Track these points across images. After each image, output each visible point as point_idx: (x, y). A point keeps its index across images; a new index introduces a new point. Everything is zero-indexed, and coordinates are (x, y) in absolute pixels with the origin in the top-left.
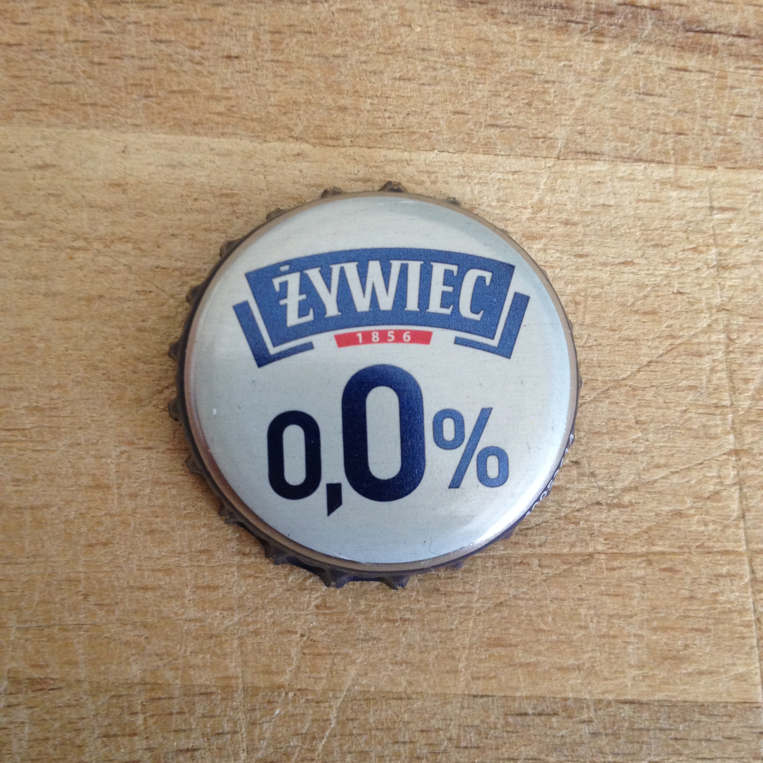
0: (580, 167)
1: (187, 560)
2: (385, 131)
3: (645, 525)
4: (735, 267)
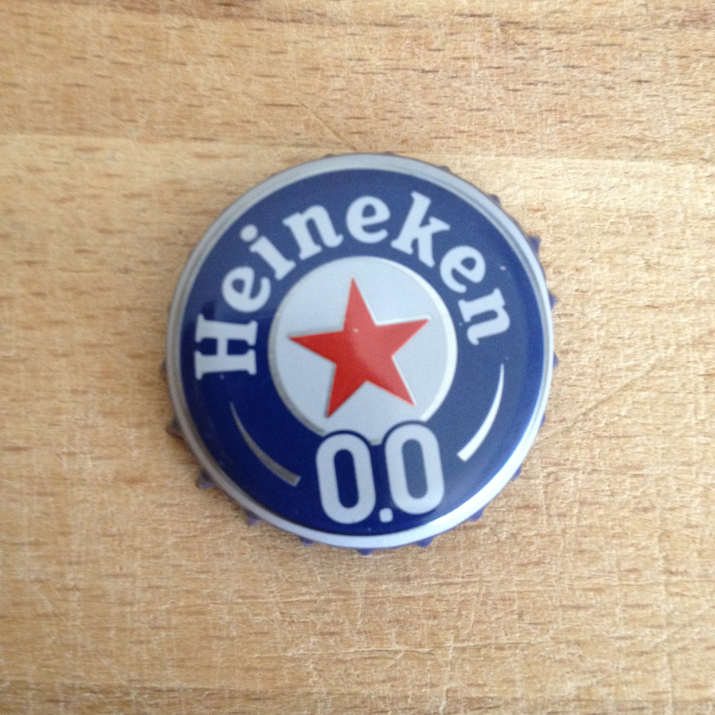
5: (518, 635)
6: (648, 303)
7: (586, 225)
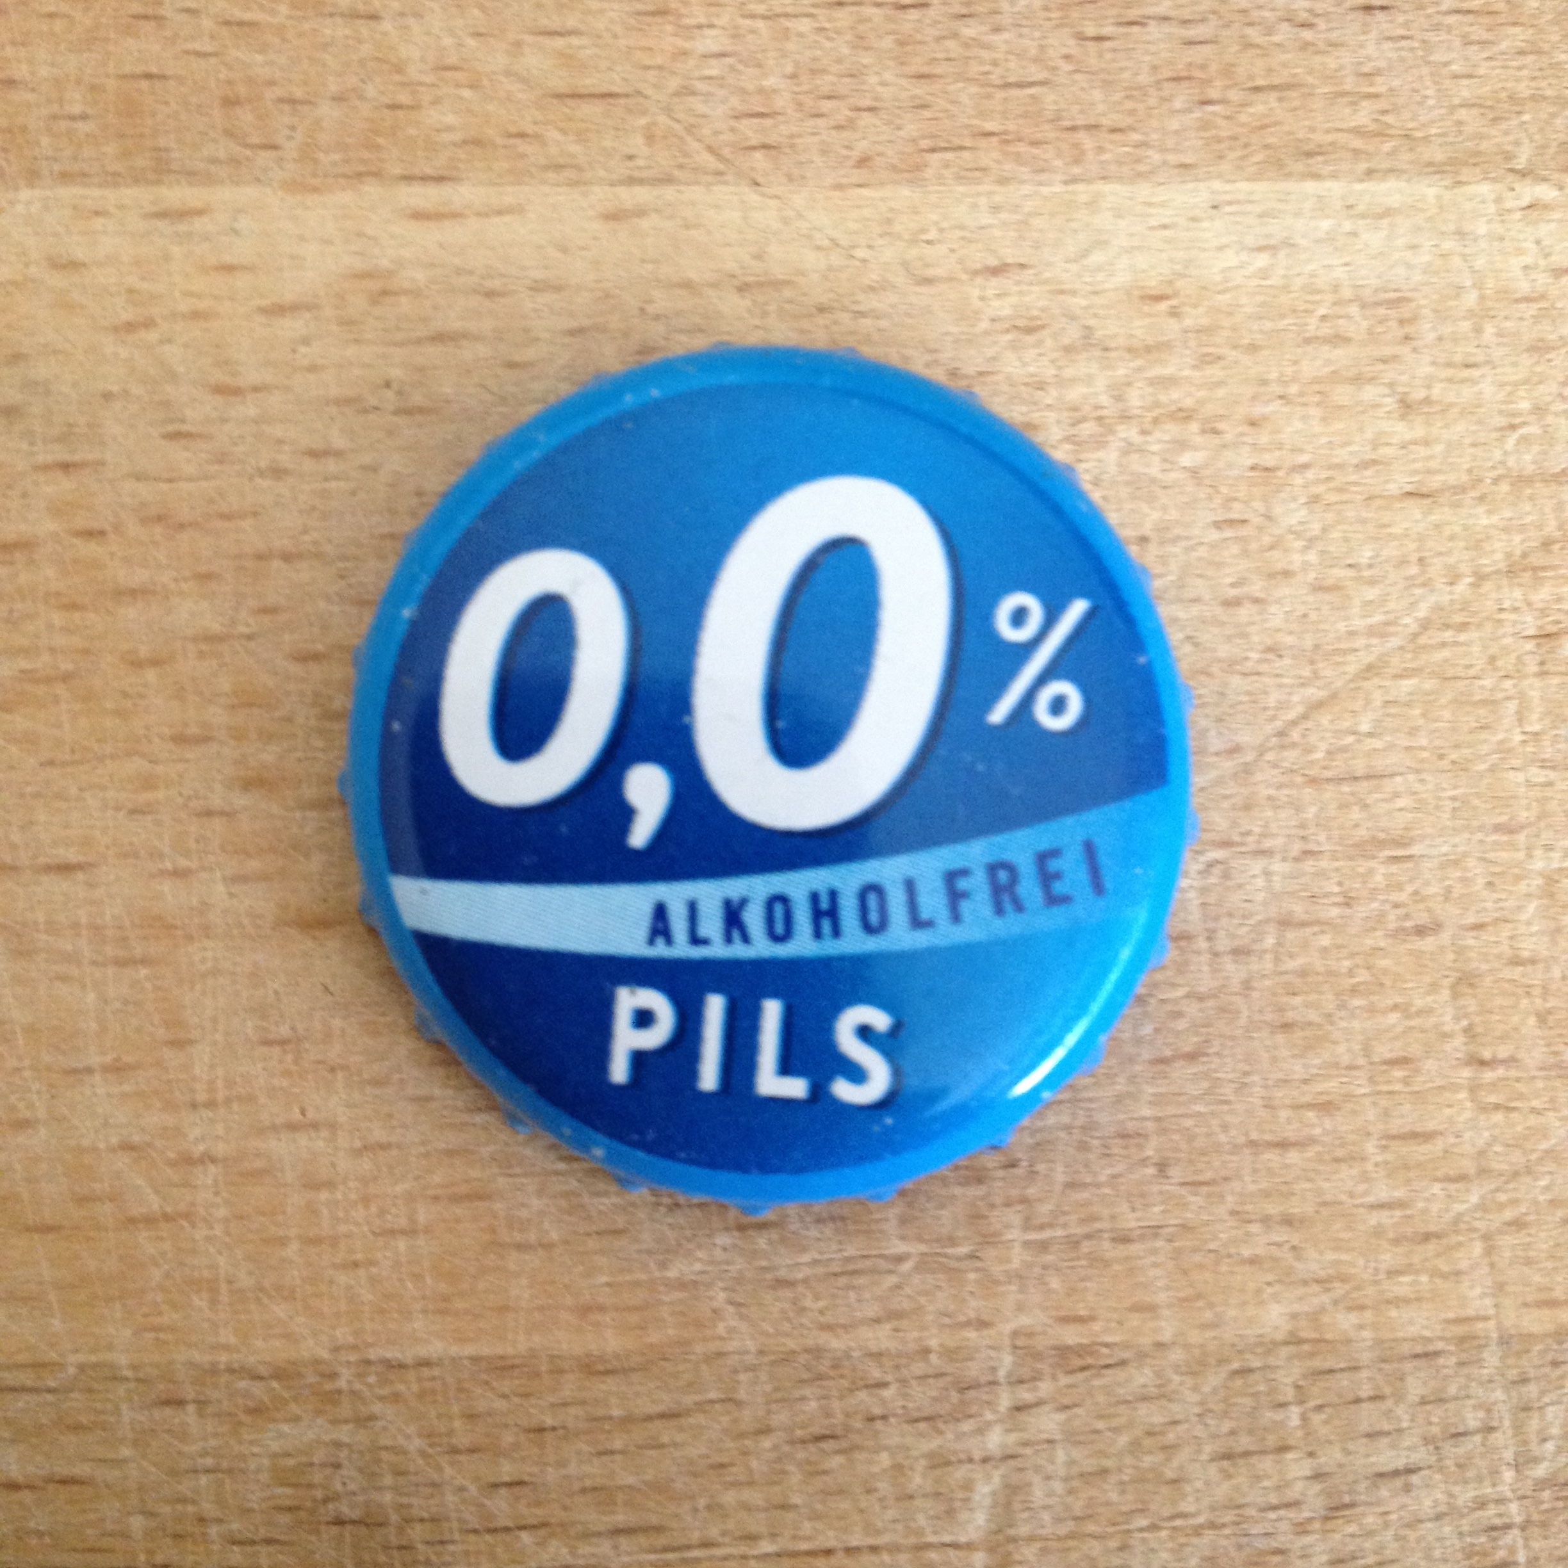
5: (1156, 1209)
6: (1409, 488)
7: (1268, 325)
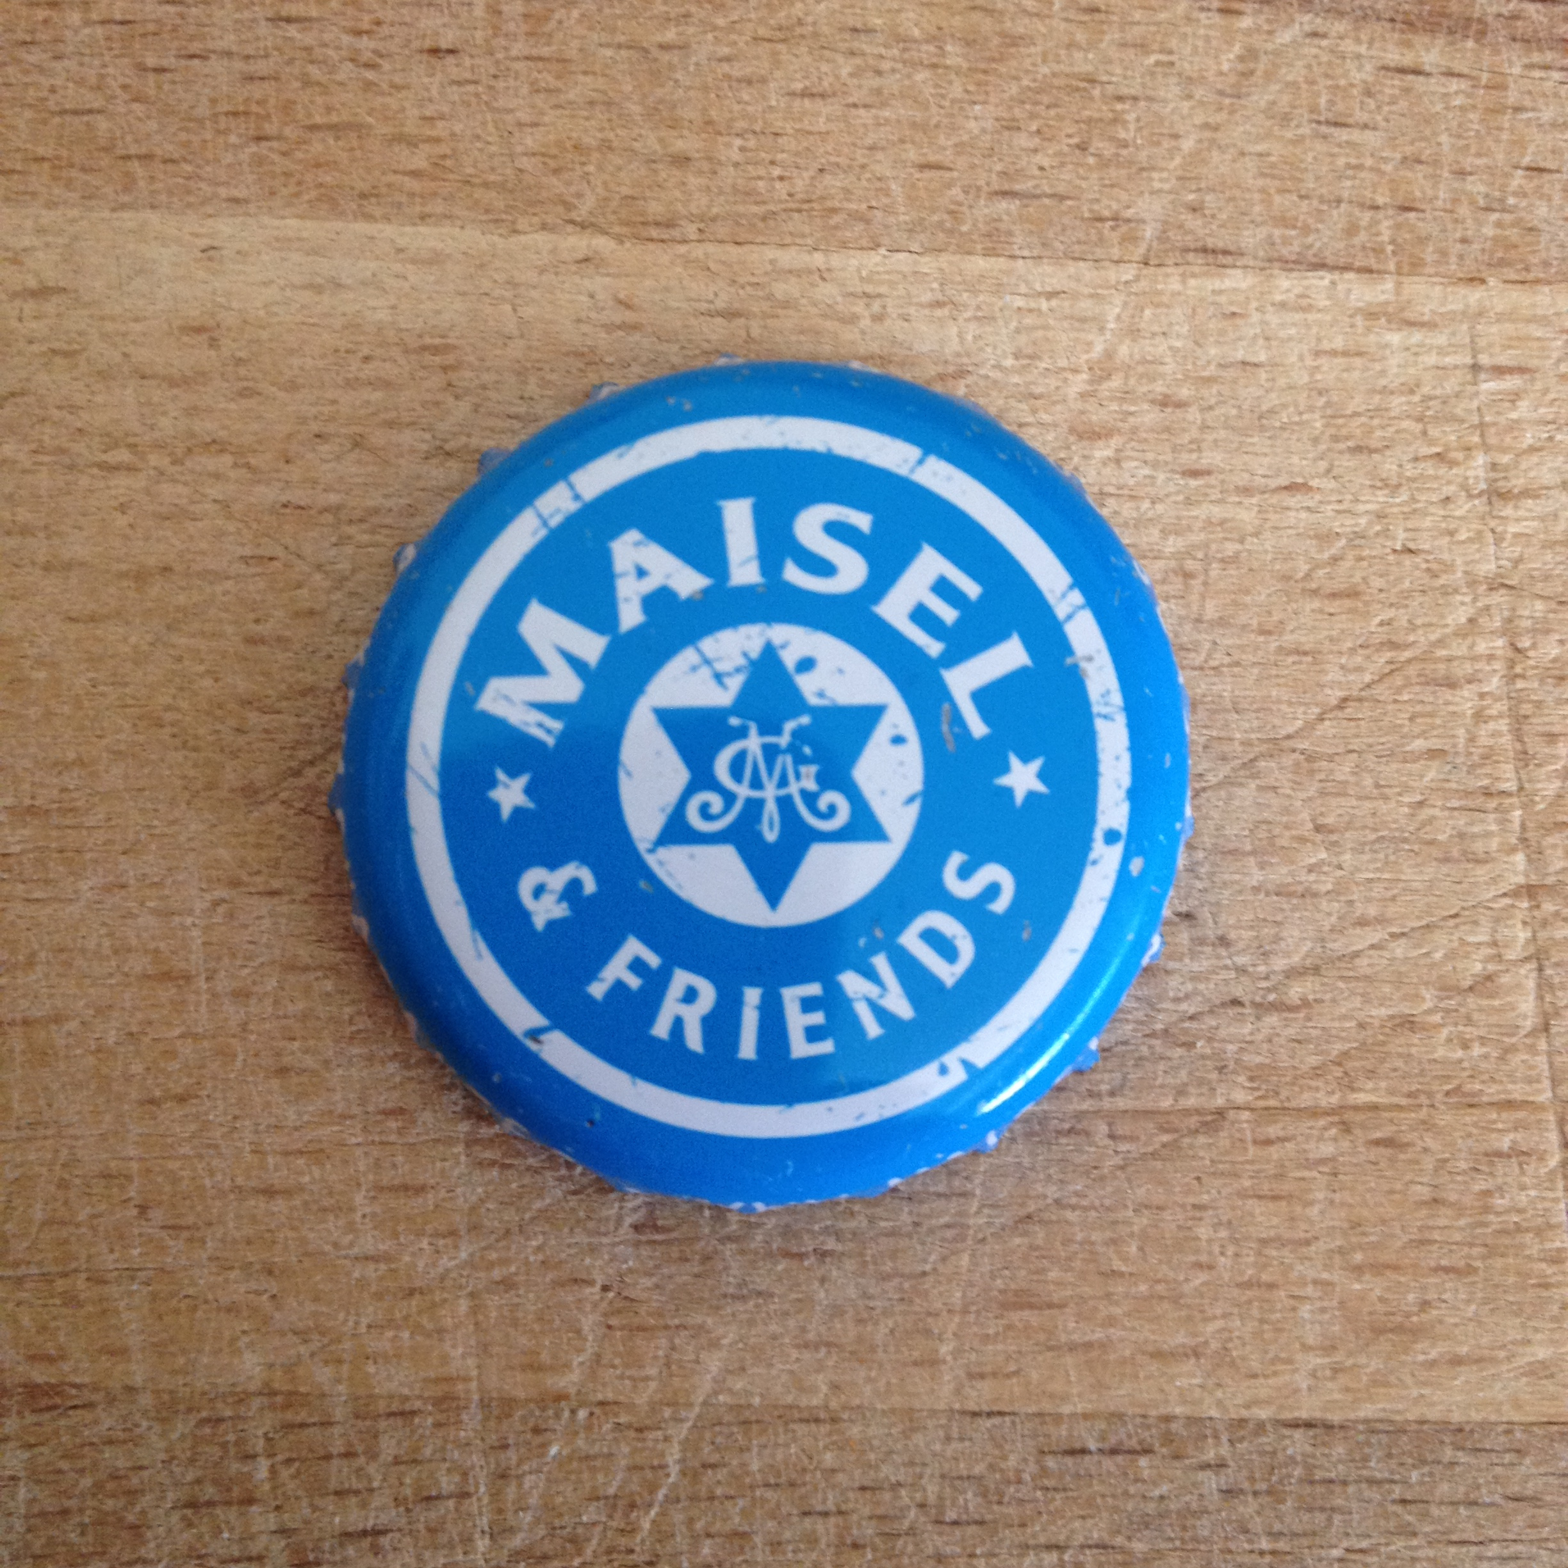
0: (1192, 282)
1: (358, 1130)
2: (772, 207)
3: (1338, 1047)
4: (1526, 493)
